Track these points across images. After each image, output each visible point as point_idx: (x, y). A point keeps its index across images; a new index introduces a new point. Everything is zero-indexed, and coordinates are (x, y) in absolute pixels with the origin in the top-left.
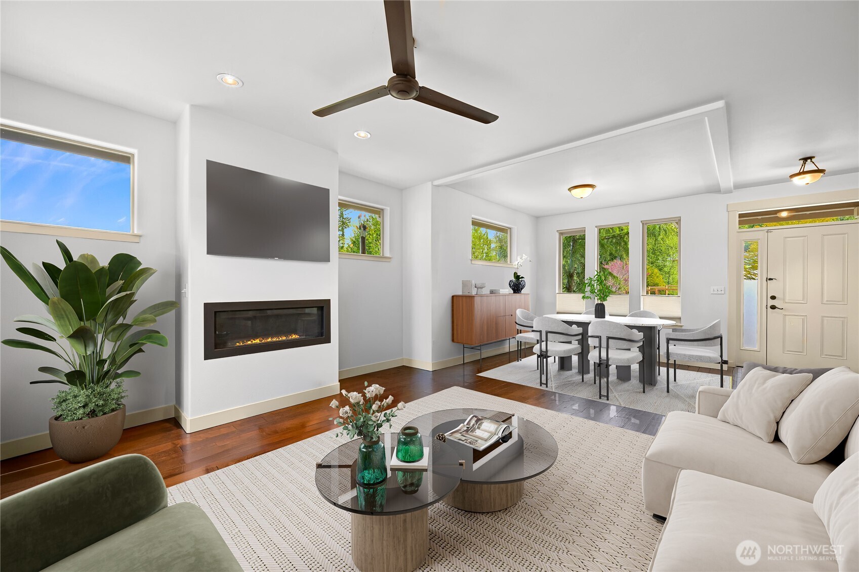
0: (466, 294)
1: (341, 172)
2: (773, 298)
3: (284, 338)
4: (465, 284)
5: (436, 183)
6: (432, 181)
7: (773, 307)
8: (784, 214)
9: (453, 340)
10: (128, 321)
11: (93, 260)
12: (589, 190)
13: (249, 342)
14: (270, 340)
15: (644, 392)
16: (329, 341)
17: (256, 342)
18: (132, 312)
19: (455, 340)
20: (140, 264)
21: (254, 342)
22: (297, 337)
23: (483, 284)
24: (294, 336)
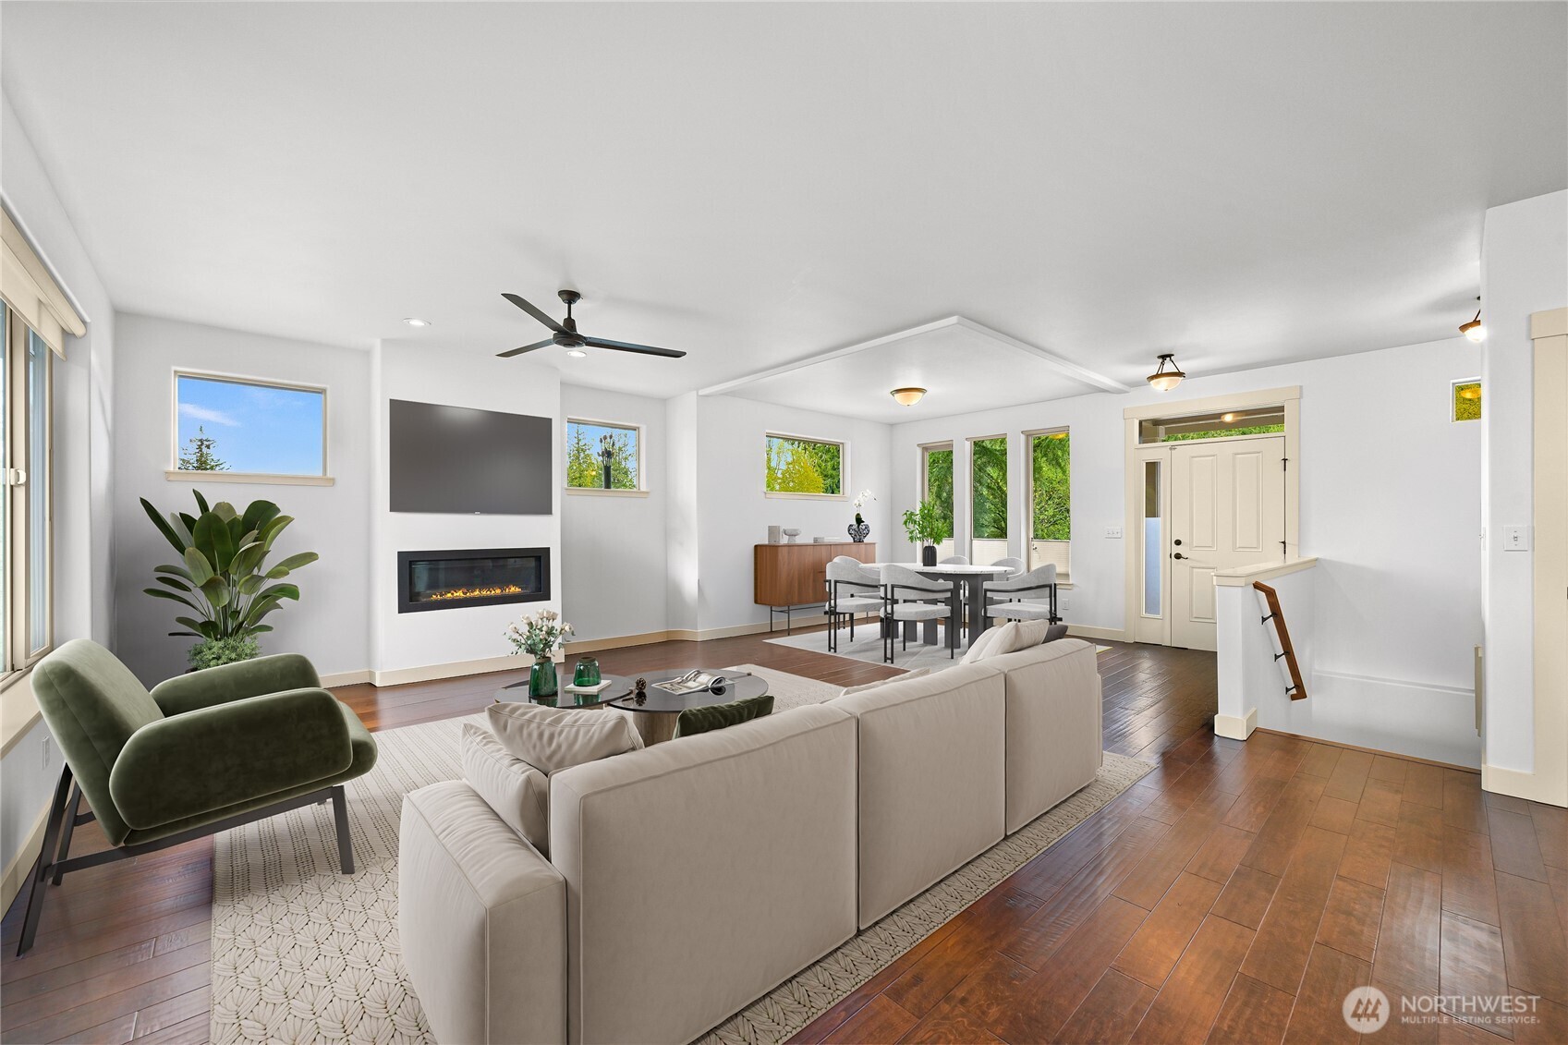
0: (773, 543)
1: (562, 384)
2: (1178, 543)
3: (498, 591)
4: (773, 531)
5: (702, 392)
6: (697, 390)
7: (1178, 556)
8: (1229, 418)
9: (756, 602)
10: (263, 573)
11: (230, 508)
12: (918, 395)
13: (449, 595)
14: (477, 593)
15: (952, 658)
16: (548, 598)
17: (458, 594)
18: (269, 563)
19: (759, 601)
20: (278, 510)
21: (455, 594)
22: (518, 590)
23: (795, 530)
24: (513, 589)
